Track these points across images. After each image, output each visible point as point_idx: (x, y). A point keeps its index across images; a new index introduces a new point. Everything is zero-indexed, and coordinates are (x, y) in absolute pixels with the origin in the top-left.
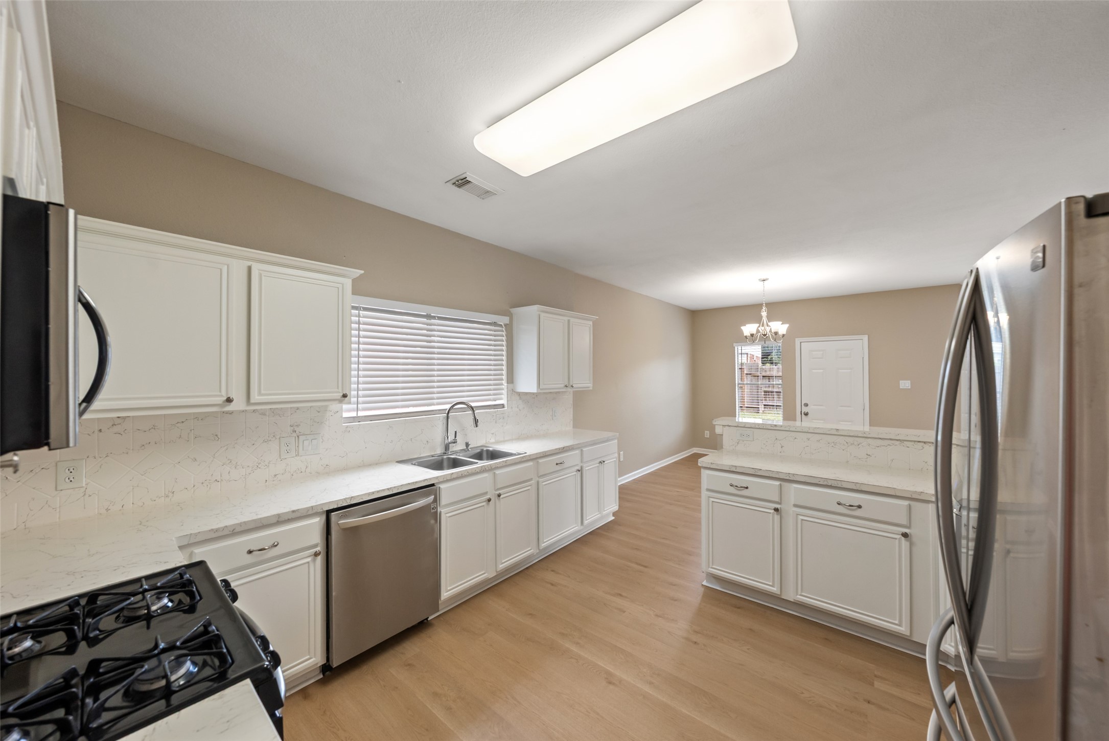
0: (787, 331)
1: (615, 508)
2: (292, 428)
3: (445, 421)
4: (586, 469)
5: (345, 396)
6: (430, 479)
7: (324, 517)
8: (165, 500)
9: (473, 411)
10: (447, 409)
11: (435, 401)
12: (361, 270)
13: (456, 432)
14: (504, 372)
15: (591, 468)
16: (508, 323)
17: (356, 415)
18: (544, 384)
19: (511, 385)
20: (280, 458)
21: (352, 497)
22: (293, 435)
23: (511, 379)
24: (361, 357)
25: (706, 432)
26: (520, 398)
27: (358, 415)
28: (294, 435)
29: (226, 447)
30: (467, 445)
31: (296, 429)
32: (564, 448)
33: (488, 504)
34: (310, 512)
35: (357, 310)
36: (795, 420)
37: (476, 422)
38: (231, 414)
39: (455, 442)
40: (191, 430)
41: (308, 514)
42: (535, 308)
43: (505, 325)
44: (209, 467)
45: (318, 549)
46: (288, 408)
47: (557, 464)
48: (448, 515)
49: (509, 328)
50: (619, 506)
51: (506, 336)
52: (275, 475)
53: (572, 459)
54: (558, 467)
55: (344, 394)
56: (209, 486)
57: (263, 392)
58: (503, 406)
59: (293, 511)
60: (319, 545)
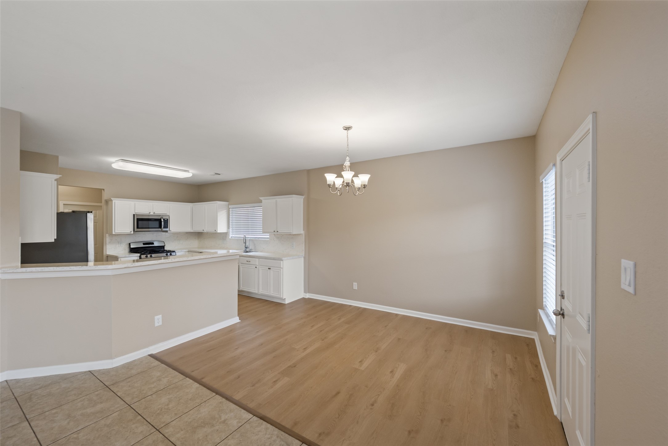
4: (260, 268)
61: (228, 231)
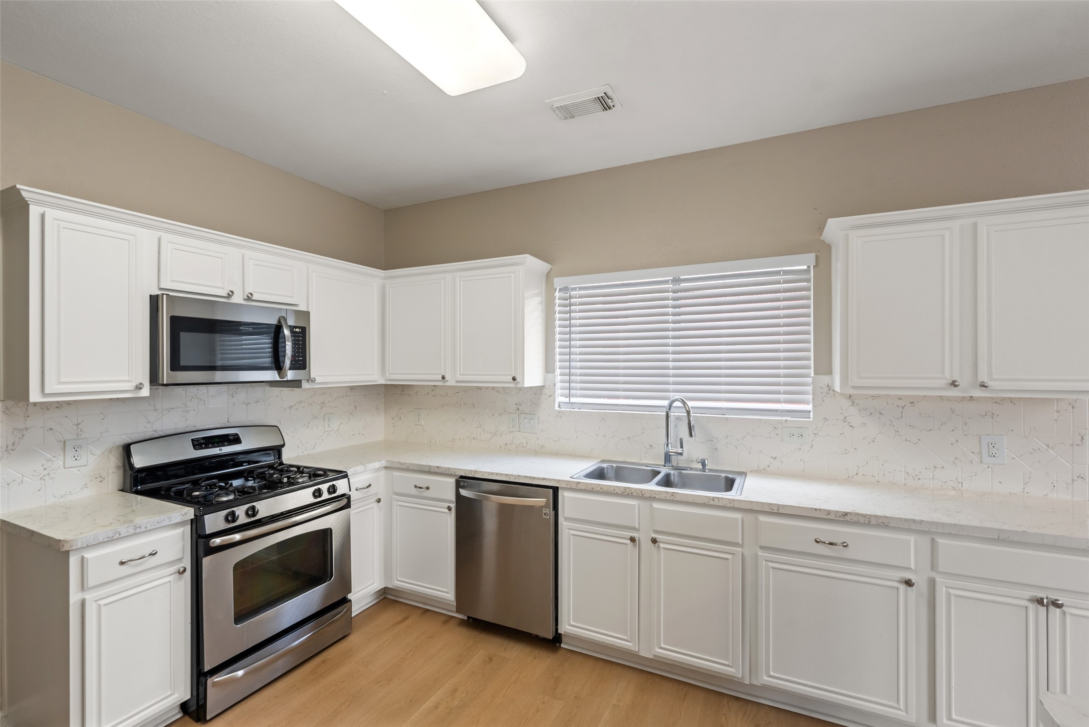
7: (456, 480)
13: (682, 440)
16: (815, 264)
18: (863, 378)
19: (825, 378)
20: (509, 431)
28: (518, 412)
30: (703, 464)
31: (519, 407)
32: (846, 514)
34: (447, 472)
37: (690, 429)
38: (480, 389)
39: (680, 454)
45: (452, 505)
47: (817, 541)
48: (575, 533)
52: (506, 445)
55: (513, 377)
58: (808, 414)
59: (438, 467)
61: (545, 379)
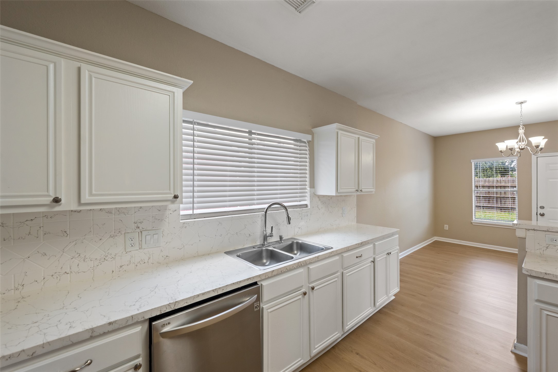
0: (545, 145)
1: (396, 290)
2: (136, 225)
3: (263, 218)
4: (378, 259)
5: (176, 197)
6: (253, 277)
7: (146, 325)
8: (14, 293)
9: (287, 210)
10: (265, 208)
11: (255, 202)
12: (191, 80)
13: (272, 227)
14: (308, 179)
15: (381, 259)
16: (311, 140)
17: (192, 213)
18: (341, 189)
19: (313, 190)
20: (125, 251)
21: (176, 302)
22: (136, 231)
23: (313, 185)
24: (196, 164)
25: (445, 225)
26: (320, 200)
27: (194, 213)
28: (138, 230)
29: (74, 243)
30: (281, 238)
31: (139, 225)
32: (362, 243)
33: (303, 297)
34: (130, 322)
35: (192, 125)
36: (530, 219)
37: (289, 219)
39: (271, 235)
40: (40, 227)
41: (127, 324)
42: (334, 126)
43: (308, 142)
44: (59, 261)
45: (139, 361)
46: (132, 207)
47: (357, 257)
48: (269, 310)
49: (311, 144)
50: (401, 287)
51: (309, 150)
52: (121, 266)
53: (367, 251)
54: (358, 260)
55: (175, 195)
56: (59, 278)
57: (94, 192)
58: (306, 206)
60: (141, 356)
